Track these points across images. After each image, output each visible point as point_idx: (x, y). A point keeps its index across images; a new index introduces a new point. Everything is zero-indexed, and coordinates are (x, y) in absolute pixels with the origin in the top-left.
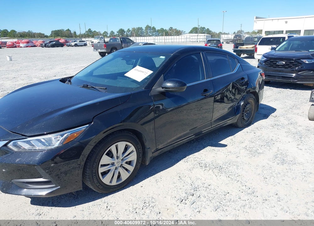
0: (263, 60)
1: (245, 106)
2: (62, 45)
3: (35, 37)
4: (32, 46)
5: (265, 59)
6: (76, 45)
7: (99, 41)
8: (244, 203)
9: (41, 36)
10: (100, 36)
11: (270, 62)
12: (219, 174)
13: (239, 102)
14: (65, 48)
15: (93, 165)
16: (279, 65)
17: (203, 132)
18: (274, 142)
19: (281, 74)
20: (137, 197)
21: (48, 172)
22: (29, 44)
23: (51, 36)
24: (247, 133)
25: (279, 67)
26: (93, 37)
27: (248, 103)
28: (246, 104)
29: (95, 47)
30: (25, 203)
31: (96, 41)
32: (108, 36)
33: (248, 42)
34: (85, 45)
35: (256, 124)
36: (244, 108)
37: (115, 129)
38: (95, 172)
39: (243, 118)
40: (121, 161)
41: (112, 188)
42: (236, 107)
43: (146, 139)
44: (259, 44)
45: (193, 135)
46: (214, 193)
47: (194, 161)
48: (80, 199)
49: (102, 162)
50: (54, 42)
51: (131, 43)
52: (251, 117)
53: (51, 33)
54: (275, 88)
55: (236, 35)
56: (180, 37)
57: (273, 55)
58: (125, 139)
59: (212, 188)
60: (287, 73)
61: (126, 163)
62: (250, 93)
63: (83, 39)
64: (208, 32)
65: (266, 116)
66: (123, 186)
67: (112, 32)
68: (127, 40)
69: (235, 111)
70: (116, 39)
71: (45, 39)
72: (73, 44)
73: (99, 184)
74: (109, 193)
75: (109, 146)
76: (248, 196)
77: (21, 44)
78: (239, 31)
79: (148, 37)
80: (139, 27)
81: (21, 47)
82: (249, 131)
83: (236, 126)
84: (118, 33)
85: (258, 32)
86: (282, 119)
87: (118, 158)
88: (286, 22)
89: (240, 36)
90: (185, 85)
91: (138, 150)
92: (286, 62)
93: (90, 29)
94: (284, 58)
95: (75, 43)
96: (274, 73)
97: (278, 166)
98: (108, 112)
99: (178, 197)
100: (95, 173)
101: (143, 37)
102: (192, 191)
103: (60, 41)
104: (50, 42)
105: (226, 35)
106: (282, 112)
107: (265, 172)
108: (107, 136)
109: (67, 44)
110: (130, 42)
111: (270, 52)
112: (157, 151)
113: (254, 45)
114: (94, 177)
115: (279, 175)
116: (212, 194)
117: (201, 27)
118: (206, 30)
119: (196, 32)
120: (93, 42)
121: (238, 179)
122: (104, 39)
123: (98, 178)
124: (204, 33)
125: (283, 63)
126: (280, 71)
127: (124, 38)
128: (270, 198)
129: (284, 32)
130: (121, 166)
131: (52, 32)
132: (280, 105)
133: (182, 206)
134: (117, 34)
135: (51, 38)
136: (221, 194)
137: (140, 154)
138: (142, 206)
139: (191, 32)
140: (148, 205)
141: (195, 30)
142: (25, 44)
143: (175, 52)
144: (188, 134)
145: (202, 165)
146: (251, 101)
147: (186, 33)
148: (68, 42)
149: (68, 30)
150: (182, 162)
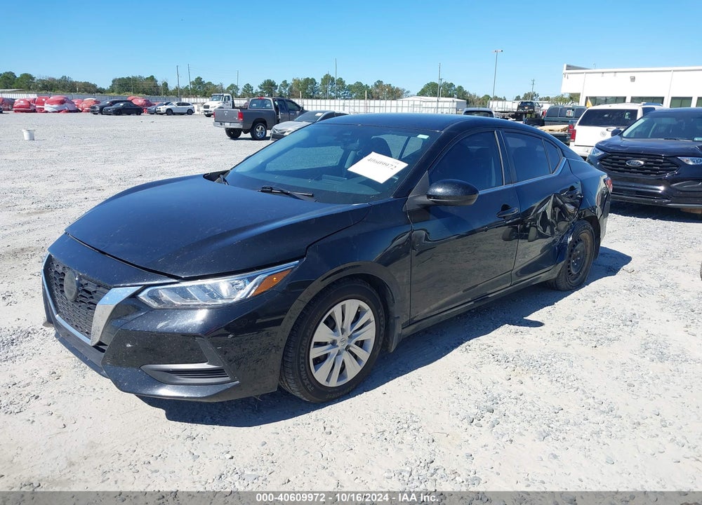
0: (597, 155)
1: (574, 246)
2: (138, 111)
3: (76, 91)
4: (70, 111)
5: (601, 153)
6: (169, 112)
7: (221, 104)
8: (597, 428)
9: (89, 89)
10: (225, 95)
11: (611, 160)
12: (537, 375)
13: (563, 237)
14: (145, 117)
15: (301, 341)
16: (630, 168)
17: (490, 296)
18: (637, 320)
19: (634, 187)
20: (381, 411)
21: (221, 350)
22: (64, 105)
23: (112, 90)
24: (578, 301)
25: (630, 172)
26: (205, 95)
27: (580, 240)
28: (576, 242)
29: (219, 117)
30: (156, 417)
31: (214, 104)
32: (239, 94)
33: (553, 119)
34: (190, 112)
35: (594, 285)
36: (572, 251)
37: (344, 272)
38: (303, 355)
39: (569, 271)
40: (347, 338)
41: (330, 393)
42: (558, 246)
43: (393, 300)
44: (581, 124)
45: (470, 299)
46: (534, 409)
47: (482, 350)
48: (264, 412)
49: (316, 338)
50: (122, 104)
51: (298, 112)
52: (584, 268)
53: (111, 84)
54: (620, 216)
55: (522, 103)
56: (399, 102)
57: (618, 146)
58: (358, 295)
59: (529, 400)
60: (648, 184)
61: (356, 343)
62: (585, 219)
63: (185, 100)
64: (461, 94)
65: (612, 271)
66: (348, 391)
67: (248, 87)
68: (290, 106)
69: (556, 253)
70: (263, 102)
71: (98, 97)
72: (163, 109)
73: (308, 382)
74: (322, 402)
75: (332, 305)
76: (602, 415)
77: (46, 105)
78: (529, 94)
79: (328, 101)
80: (308, 79)
81: (47, 112)
82: (580, 297)
83: (555, 286)
84: (261, 88)
85: (571, 98)
86: (645, 276)
87: (343, 331)
88: (633, 79)
89: (532, 105)
90: (475, 192)
91: (380, 318)
92: (646, 162)
93: (199, 79)
94: (642, 152)
95: (168, 107)
96: (620, 183)
97: (654, 364)
98: (332, 238)
99: (462, 414)
100: (304, 358)
101: (319, 101)
102: (489, 404)
103: (135, 102)
104: (113, 103)
105: (500, 103)
106: (643, 263)
107: (629, 374)
108: (328, 287)
109: (149, 108)
110: (294, 110)
111: (610, 139)
112: (410, 325)
113: (567, 126)
114: (301, 366)
115: (657, 381)
116: (530, 410)
117: (445, 83)
118: (455, 90)
119: (435, 94)
120: (208, 107)
121: (576, 386)
122: (233, 102)
123: (308, 369)
124: (450, 96)
125: (640, 164)
126: (632, 180)
127: (282, 100)
128: (646, 421)
129: (628, 100)
130: (347, 349)
131: (114, 81)
132: (637, 249)
133: (474, 429)
134: (259, 90)
135: (112, 94)
136: (548, 410)
137: (382, 328)
138: (394, 428)
139: (422, 93)
140: (406, 426)
141: (431, 90)
142: (55, 106)
143: (447, 128)
144: (460, 298)
145: (499, 358)
146: (586, 236)
147: (411, 96)
148: (151, 105)
149: (152, 78)
150: (456, 352)
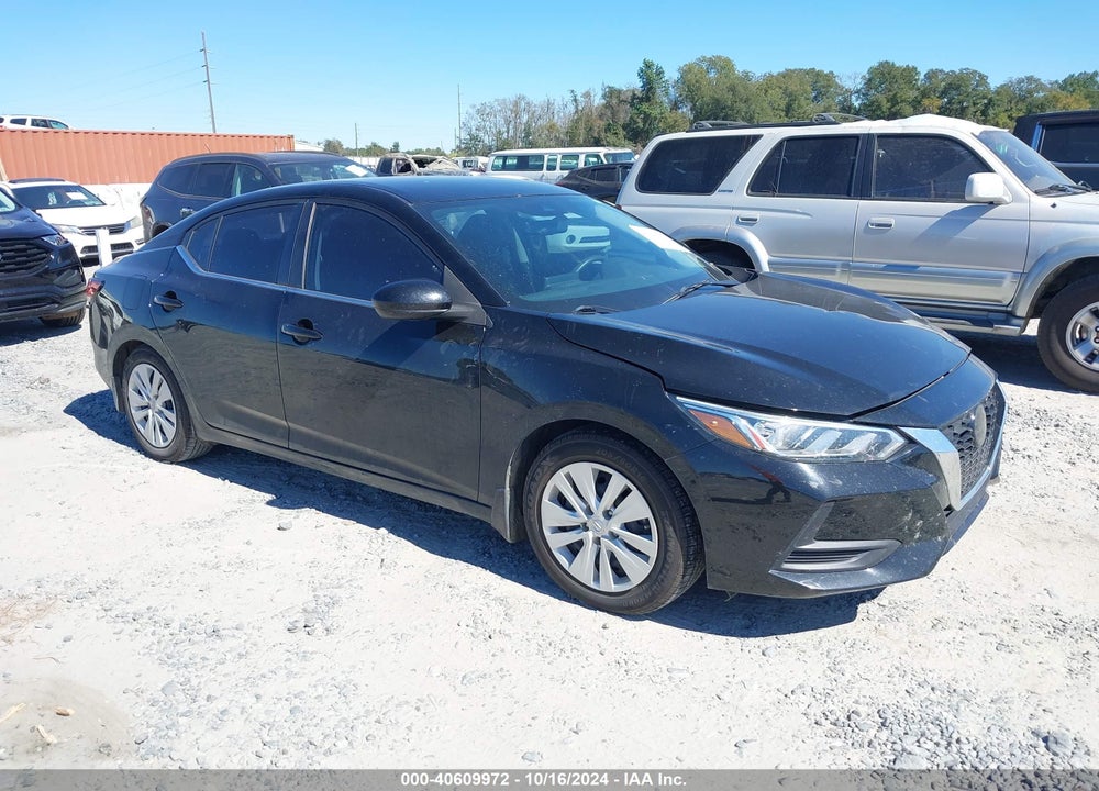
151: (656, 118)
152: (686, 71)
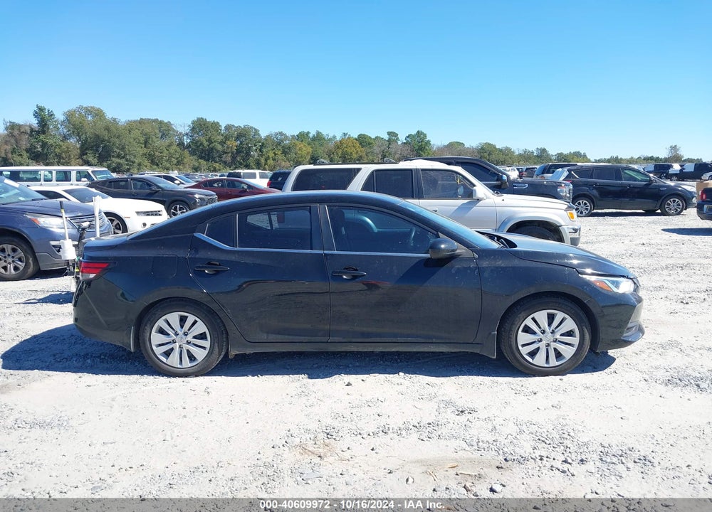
151: (52, 145)
152: (70, 116)
